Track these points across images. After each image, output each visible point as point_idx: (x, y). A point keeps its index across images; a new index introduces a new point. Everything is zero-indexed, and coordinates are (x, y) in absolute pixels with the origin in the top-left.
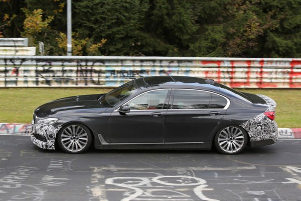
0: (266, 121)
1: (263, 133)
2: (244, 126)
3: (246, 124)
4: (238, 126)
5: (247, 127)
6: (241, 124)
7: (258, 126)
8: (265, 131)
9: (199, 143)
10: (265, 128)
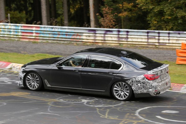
0: (144, 80)
1: (142, 89)
2: (129, 82)
3: (130, 81)
4: (124, 82)
5: (131, 83)
6: (126, 81)
7: (138, 83)
8: (143, 87)
9: (102, 91)
10: (143, 85)
